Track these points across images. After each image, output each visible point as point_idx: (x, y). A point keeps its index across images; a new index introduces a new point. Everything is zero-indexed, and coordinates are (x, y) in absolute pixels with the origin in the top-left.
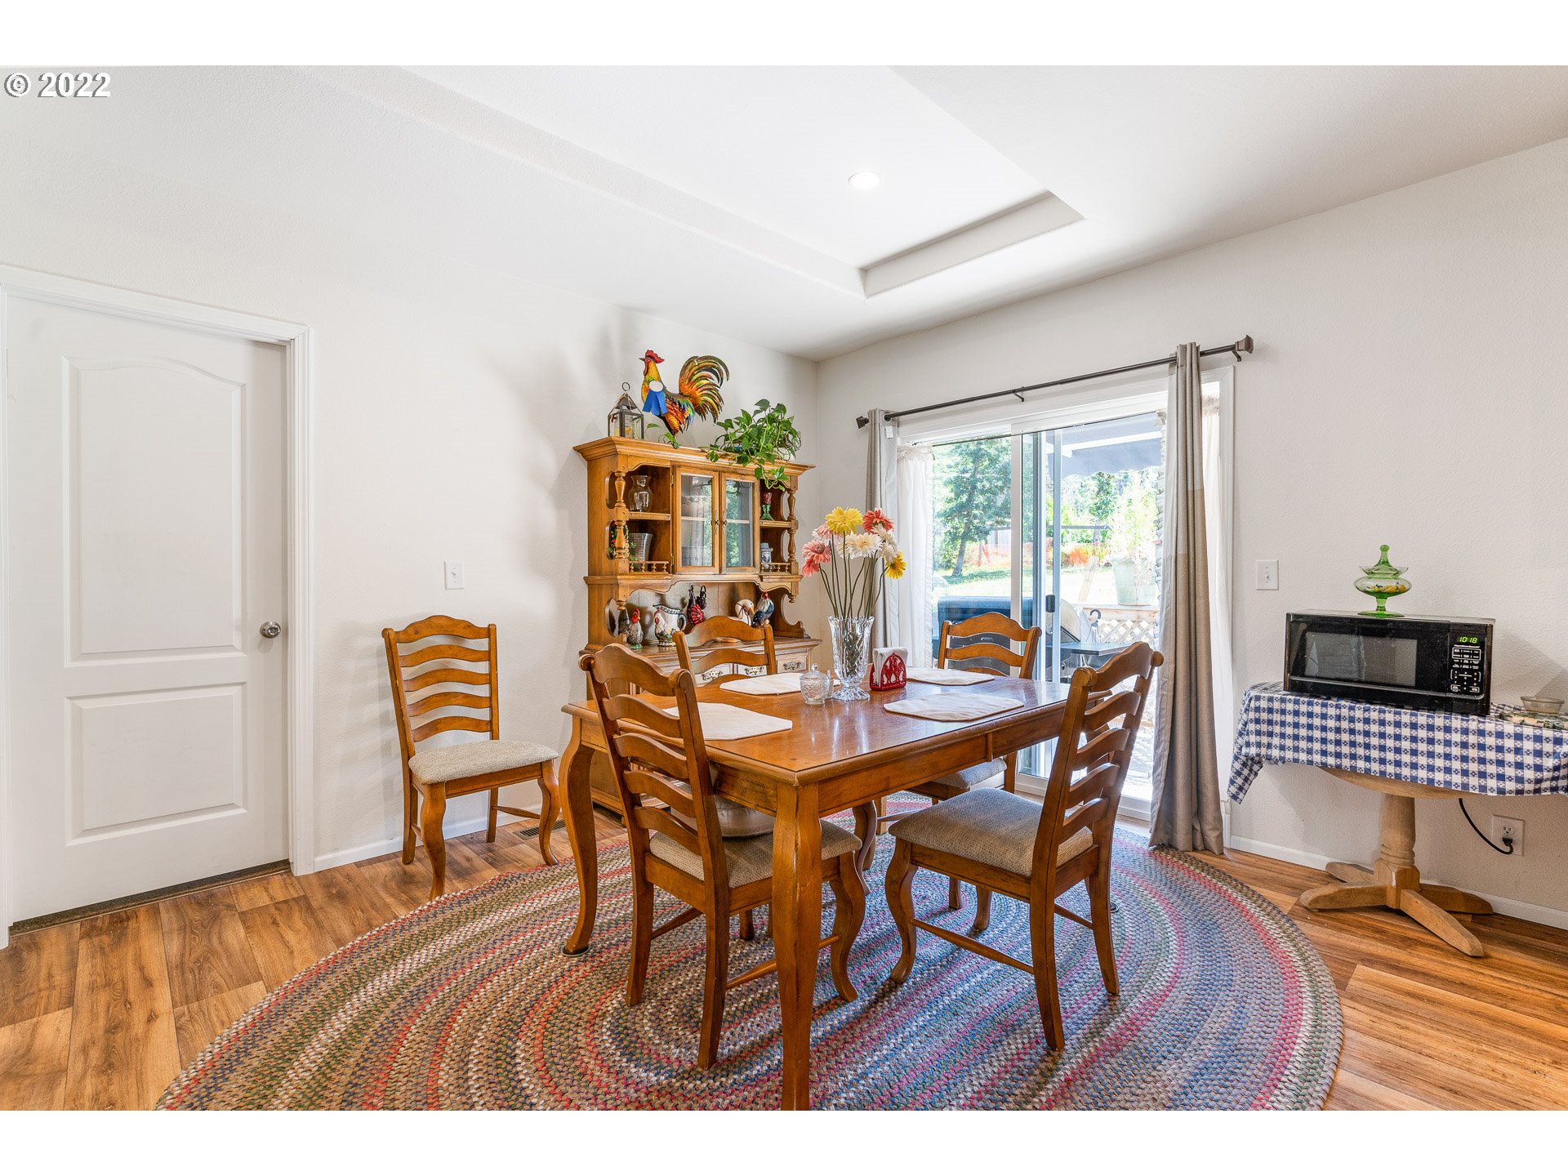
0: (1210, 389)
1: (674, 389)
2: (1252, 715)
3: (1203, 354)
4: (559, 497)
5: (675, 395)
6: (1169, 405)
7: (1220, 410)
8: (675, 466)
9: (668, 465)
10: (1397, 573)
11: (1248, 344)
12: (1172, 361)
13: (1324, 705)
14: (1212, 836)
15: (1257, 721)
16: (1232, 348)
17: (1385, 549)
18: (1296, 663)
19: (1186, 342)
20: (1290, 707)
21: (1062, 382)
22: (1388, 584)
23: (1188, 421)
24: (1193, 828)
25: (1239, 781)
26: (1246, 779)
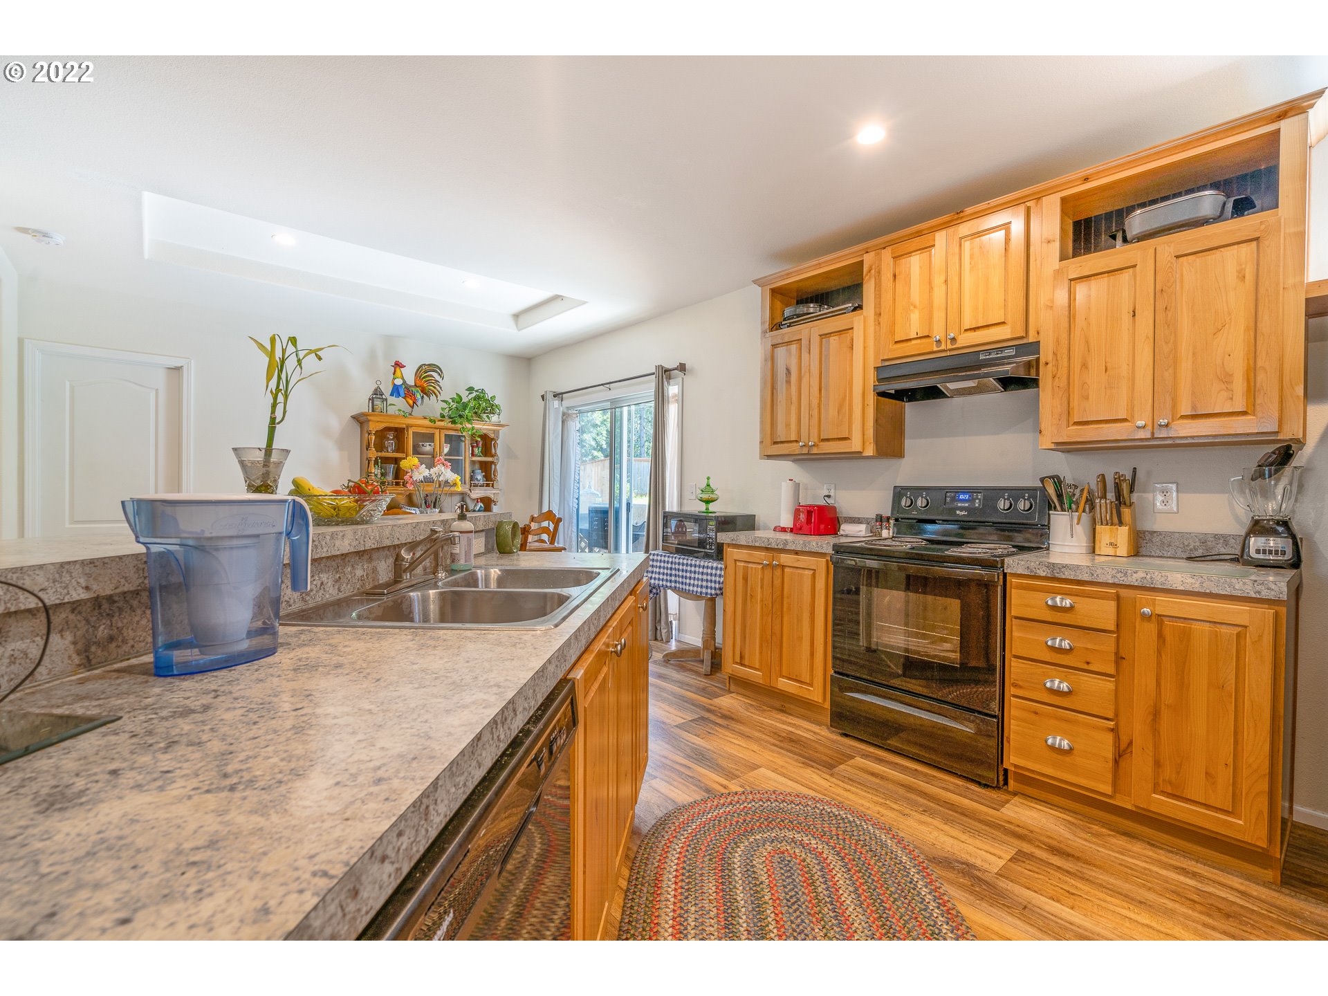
0: (672, 390)
1: (411, 381)
3: (666, 371)
4: (341, 444)
5: (411, 386)
7: (676, 401)
8: (408, 426)
9: (404, 426)
10: (715, 490)
11: (683, 367)
12: (655, 374)
16: (676, 369)
17: (708, 478)
19: (660, 364)
21: (620, 381)
22: (710, 497)
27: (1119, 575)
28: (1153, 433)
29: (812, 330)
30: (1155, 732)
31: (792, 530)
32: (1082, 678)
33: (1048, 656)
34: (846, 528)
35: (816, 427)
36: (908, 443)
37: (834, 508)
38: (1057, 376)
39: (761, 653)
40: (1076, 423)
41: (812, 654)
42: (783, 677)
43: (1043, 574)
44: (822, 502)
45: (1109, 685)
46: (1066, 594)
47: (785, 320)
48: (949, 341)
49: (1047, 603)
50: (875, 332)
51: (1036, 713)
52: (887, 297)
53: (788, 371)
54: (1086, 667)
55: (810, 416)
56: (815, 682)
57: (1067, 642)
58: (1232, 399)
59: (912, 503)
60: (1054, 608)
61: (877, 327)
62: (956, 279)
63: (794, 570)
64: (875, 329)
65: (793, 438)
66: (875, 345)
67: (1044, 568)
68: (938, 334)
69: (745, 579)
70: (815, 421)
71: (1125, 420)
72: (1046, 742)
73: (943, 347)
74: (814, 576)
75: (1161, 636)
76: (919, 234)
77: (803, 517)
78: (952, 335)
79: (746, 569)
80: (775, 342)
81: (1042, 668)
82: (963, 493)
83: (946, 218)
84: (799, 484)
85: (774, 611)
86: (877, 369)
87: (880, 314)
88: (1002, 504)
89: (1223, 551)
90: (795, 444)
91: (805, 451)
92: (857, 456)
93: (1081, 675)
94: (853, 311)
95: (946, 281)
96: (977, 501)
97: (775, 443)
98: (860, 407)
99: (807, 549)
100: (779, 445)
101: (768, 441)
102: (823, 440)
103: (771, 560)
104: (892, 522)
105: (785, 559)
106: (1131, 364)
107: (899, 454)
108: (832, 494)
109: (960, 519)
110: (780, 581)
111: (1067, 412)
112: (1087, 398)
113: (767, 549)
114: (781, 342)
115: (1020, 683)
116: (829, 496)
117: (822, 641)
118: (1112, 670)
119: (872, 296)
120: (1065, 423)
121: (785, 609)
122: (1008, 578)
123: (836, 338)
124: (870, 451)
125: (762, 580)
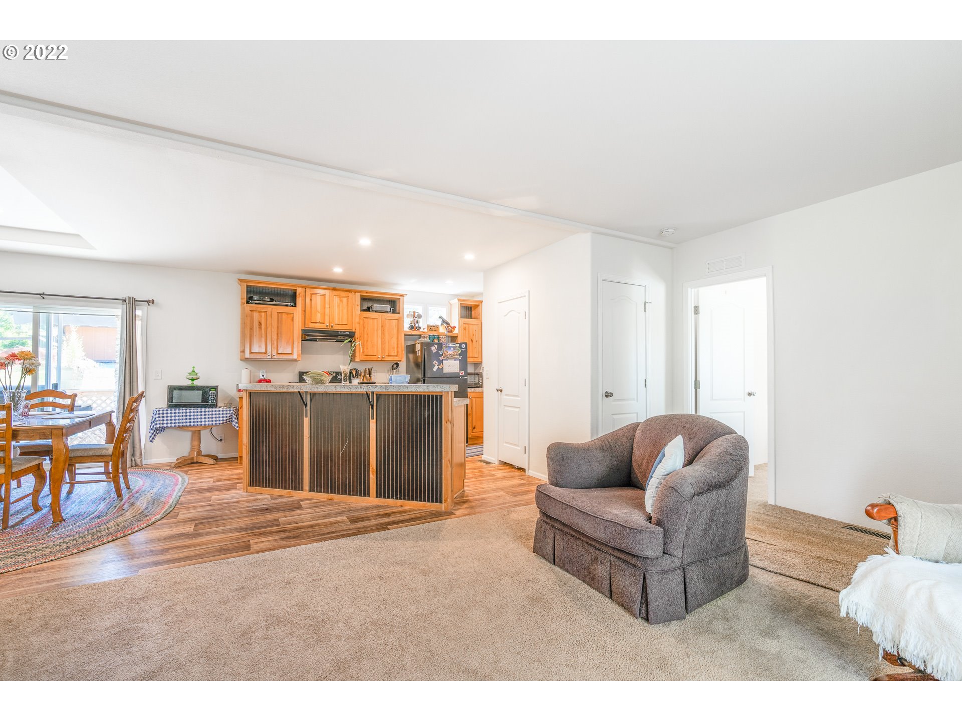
0: (138, 313)
2: (157, 416)
3: (136, 301)
6: (122, 314)
7: (142, 320)
10: (197, 374)
11: (153, 302)
12: (124, 300)
13: (179, 410)
14: (138, 461)
15: (159, 417)
16: (147, 302)
17: (194, 367)
18: (170, 399)
19: (131, 296)
20: (169, 412)
21: (68, 296)
22: (195, 377)
23: (131, 323)
24: (132, 460)
25: (153, 436)
26: (155, 435)
28: (380, 359)
29: (273, 309)
47: (255, 301)
48: (330, 326)
53: (260, 323)
58: (394, 353)
62: (333, 308)
64: (302, 316)
65: (263, 351)
66: (302, 322)
68: (327, 323)
71: (375, 355)
73: (328, 328)
78: (332, 324)
80: (250, 309)
86: (303, 330)
87: (304, 311)
90: (264, 354)
91: (270, 357)
94: (291, 306)
95: (330, 307)
97: (251, 353)
100: (255, 354)
101: (248, 351)
102: (279, 353)
106: (377, 342)
111: (363, 352)
112: (368, 349)
114: (253, 309)
119: (300, 304)
123: (285, 315)
124: (299, 359)
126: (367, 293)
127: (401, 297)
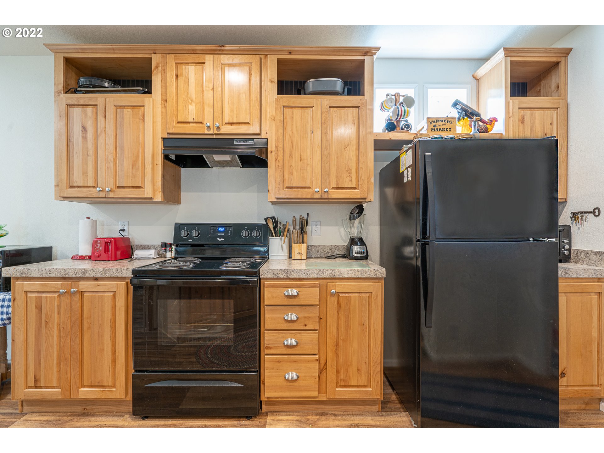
27: (320, 273)
28: (321, 196)
29: (108, 100)
30: (337, 355)
31: (90, 258)
32: (303, 334)
33: (285, 326)
34: (138, 253)
35: (113, 176)
36: (184, 195)
37: (128, 239)
38: (278, 160)
39: (59, 371)
40: (287, 188)
41: (114, 361)
42: (84, 387)
43: (282, 277)
44: (117, 235)
45: (315, 336)
46: (292, 287)
47: (80, 87)
48: (215, 128)
49: (285, 294)
50: (162, 113)
51: (279, 362)
52: (171, 88)
53: (84, 128)
54: (305, 328)
55: (107, 168)
56: (117, 384)
57: (294, 315)
58: (351, 181)
59: (188, 234)
60: (289, 297)
61: (164, 110)
62: (220, 89)
63: (94, 294)
64: (162, 110)
65: (90, 184)
66: (162, 122)
67: (283, 273)
68: (208, 122)
69: (39, 308)
70: (111, 171)
71: (309, 188)
72: (285, 377)
73: (211, 132)
74: (114, 296)
75: (338, 303)
76: (194, 52)
77: (101, 248)
78: (218, 125)
79: (39, 299)
80: (70, 102)
81: (283, 333)
82: (221, 227)
83: (213, 47)
84: (96, 221)
85: (73, 332)
86: (164, 139)
87: (166, 101)
88: (244, 234)
89: (338, 253)
90: (92, 189)
91: (102, 194)
92: (148, 201)
93: (302, 333)
94: (143, 93)
95: (213, 89)
96: (230, 232)
97: (72, 187)
98: (151, 164)
99: (107, 275)
100: (76, 189)
101: (64, 184)
102: (119, 187)
103: (69, 288)
104: (173, 247)
105: (83, 285)
106: (311, 158)
107: (177, 201)
108: (125, 228)
109: (220, 243)
110: (79, 305)
111: (283, 181)
112: (292, 174)
113: (64, 278)
114: (76, 103)
115: (270, 346)
116: (123, 230)
117: (123, 348)
118: (317, 327)
119: (159, 86)
120: (282, 187)
121: (85, 328)
122: (261, 281)
123: (130, 110)
124: (159, 197)
125: (59, 307)
126: (290, 53)
127: (366, 58)
